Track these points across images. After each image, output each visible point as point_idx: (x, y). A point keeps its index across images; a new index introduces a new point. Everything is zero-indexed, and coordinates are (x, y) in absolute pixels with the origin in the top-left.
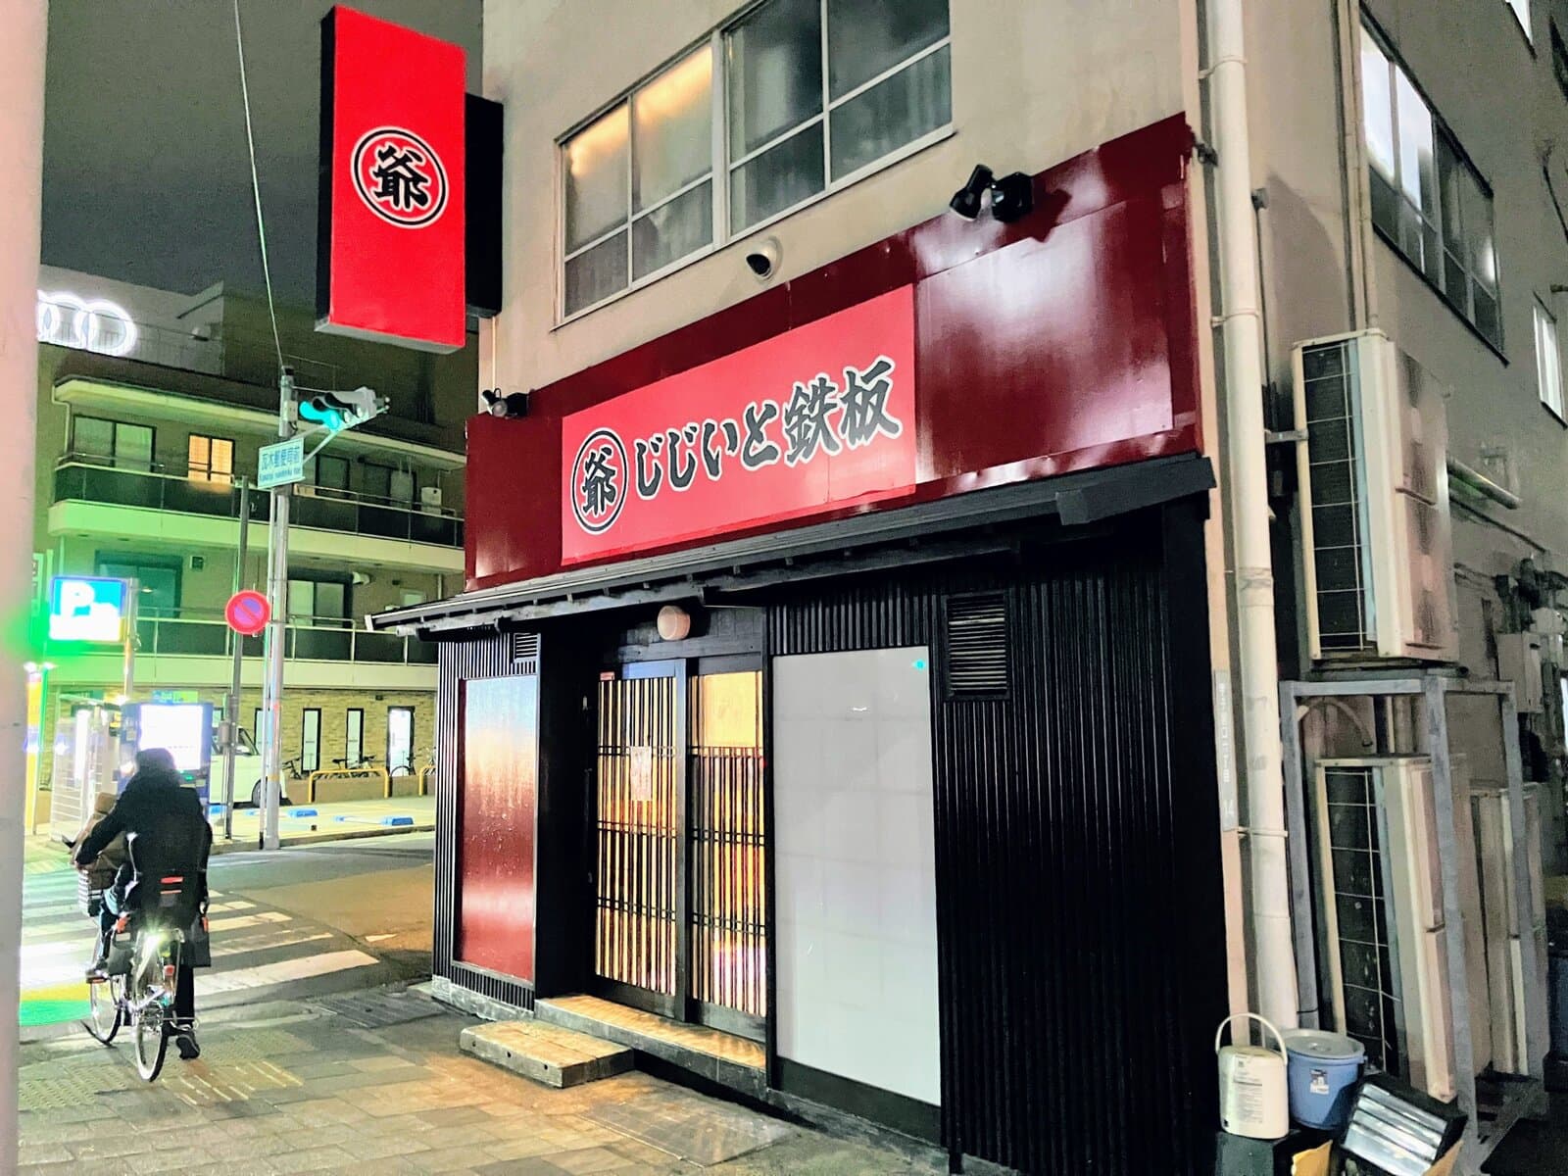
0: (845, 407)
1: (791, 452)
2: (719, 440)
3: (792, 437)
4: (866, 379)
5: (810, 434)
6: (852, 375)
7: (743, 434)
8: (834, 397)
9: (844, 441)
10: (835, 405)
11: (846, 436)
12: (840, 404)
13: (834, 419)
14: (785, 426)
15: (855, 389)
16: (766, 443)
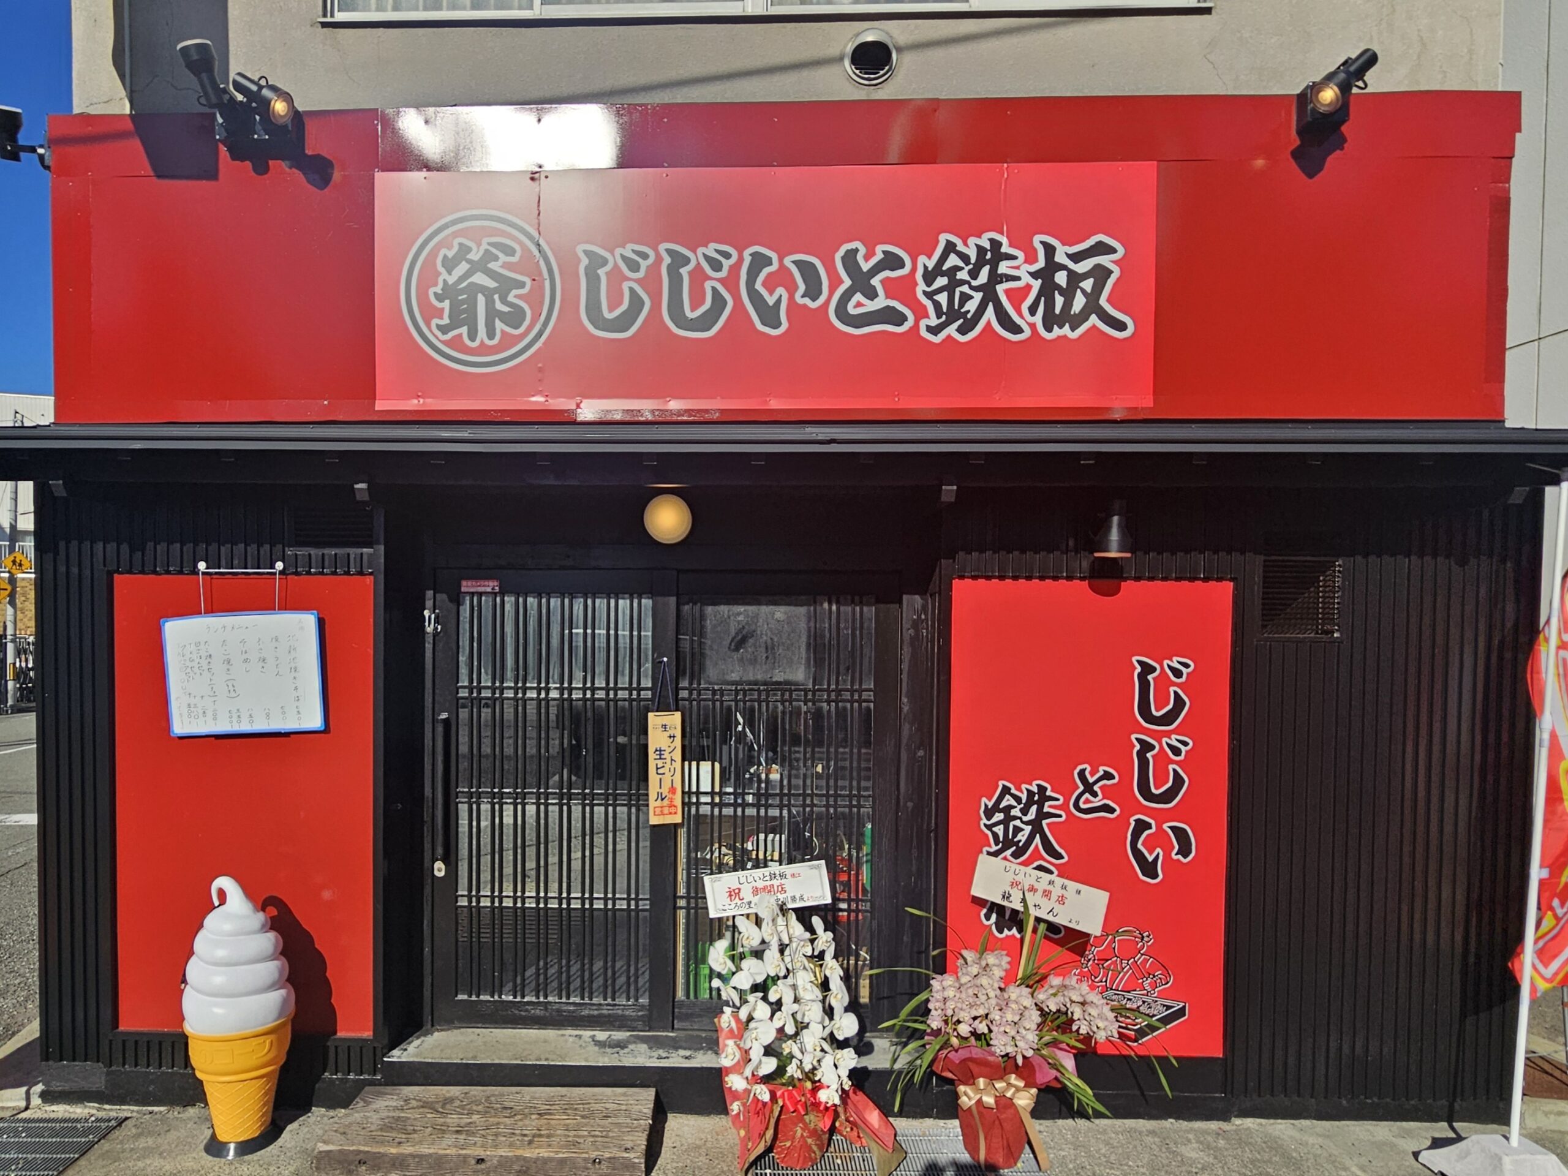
0: (1037, 284)
1: (934, 321)
2: (782, 278)
3: (937, 305)
4: (1076, 258)
5: (971, 306)
6: (1050, 250)
7: (835, 282)
8: (1017, 268)
9: (1033, 326)
10: (1018, 279)
11: (1038, 319)
12: (1026, 279)
13: (1017, 297)
14: (921, 287)
15: (1052, 266)
16: (881, 302)
